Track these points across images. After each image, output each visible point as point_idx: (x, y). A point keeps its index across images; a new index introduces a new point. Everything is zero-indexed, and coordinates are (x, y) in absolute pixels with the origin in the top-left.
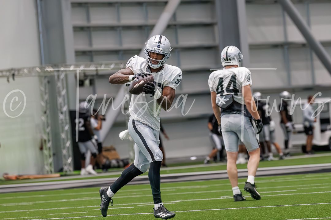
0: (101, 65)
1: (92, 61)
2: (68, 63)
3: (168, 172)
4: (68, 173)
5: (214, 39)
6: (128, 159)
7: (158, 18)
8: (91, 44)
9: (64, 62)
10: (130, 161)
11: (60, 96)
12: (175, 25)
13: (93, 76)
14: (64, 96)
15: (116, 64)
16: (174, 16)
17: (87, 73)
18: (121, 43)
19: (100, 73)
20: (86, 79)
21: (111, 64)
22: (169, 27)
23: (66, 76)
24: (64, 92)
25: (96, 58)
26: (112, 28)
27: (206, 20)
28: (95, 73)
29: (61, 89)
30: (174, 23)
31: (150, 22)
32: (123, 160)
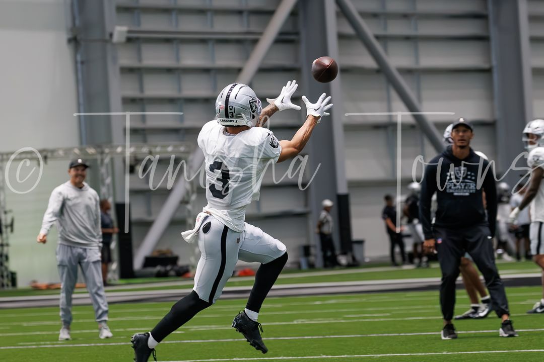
0: (156, 146)
1: (145, 141)
2: (115, 143)
3: (237, 284)
4: (113, 282)
6: (187, 266)
8: (144, 121)
9: (109, 142)
10: (190, 268)
11: (103, 184)
14: (108, 185)
15: (175, 146)
18: (182, 120)
20: (137, 164)
21: (169, 146)
23: (112, 160)
24: (108, 181)
25: (151, 139)
26: (171, 101)
29: (105, 176)
32: (182, 267)
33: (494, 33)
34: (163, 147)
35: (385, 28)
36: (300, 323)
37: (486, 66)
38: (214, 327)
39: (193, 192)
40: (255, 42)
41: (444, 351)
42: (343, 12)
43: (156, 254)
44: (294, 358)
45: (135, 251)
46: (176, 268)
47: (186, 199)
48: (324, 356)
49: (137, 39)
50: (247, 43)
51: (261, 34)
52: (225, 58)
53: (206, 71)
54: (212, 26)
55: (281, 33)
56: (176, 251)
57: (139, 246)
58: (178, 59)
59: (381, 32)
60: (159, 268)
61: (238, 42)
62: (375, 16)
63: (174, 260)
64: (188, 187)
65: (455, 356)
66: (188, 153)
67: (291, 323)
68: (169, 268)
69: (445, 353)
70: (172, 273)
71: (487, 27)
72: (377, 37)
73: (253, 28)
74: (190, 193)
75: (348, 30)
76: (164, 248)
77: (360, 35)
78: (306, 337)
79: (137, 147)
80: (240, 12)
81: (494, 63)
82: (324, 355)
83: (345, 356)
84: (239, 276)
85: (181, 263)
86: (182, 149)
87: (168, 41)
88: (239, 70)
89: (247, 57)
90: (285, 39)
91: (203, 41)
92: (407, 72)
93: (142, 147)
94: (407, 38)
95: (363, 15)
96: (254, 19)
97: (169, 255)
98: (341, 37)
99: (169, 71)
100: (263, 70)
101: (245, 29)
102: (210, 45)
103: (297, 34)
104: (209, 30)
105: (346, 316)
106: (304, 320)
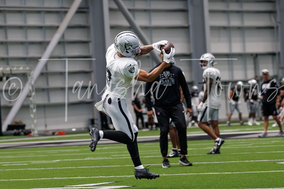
0: (14, 67)
1: (8, 64)
3: (56, 139)
5: (89, 52)
6: (30, 130)
7: (52, 37)
8: (7, 53)
10: (32, 131)
12: (64, 42)
13: (8, 74)
15: (24, 67)
16: (63, 36)
17: (5, 72)
18: (27, 53)
19: (13, 72)
20: (4, 76)
21: (20, 67)
22: (59, 43)
25: (11, 63)
26: (22, 43)
27: (84, 39)
28: (9, 72)
30: (62, 40)
31: (47, 39)
32: (27, 130)
33: (190, 8)
34: (17, 67)
35: (134, 5)
36: (89, 159)
37: (186, 25)
38: (43, 162)
39: (33, 91)
40: (66, 12)
41: (164, 174)
43: (14, 124)
44: (85, 177)
45: (2, 122)
46: (24, 131)
47: (30, 95)
48: (101, 177)
49: (4, 11)
50: (62, 13)
51: (69, 8)
52: (50, 21)
53: (40, 28)
54: (43, 4)
55: (79, 8)
56: (24, 122)
57: (5, 119)
58: (25, 21)
59: (131, 8)
60: (15, 131)
61: (57, 12)
63: (23, 127)
64: (31, 88)
65: (169, 176)
66: (31, 70)
67: (84, 159)
68: (20, 130)
69: (164, 175)
70: (22, 133)
71: (187, 5)
72: (130, 10)
73: (65, 5)
74: (32, 91)
75: (115, 6)
76: (18, 120)
77: (121, 9)
78: (92, 167)
79: (4, 68)
81: (190, 24)
82: (101, 176)
83: (112, 176)
84: (57, 135)
85: (27, 128)
86: (27, 68)
87: (20, 12)
88: (57, 27)
89: (62, 20)
90: (81, 11)
91: (39, 12)
92: (145, 28)
93: (6, 68)
94: (145, 11)
97: (21, 124)
98: (111, 10)
99: (21, 27)
100: (70, 27)
101: (60, 5)
102: (42, 14)
103: (88, 8)
104: (41, 6)
105: (113, 156)
106: (91, 158)
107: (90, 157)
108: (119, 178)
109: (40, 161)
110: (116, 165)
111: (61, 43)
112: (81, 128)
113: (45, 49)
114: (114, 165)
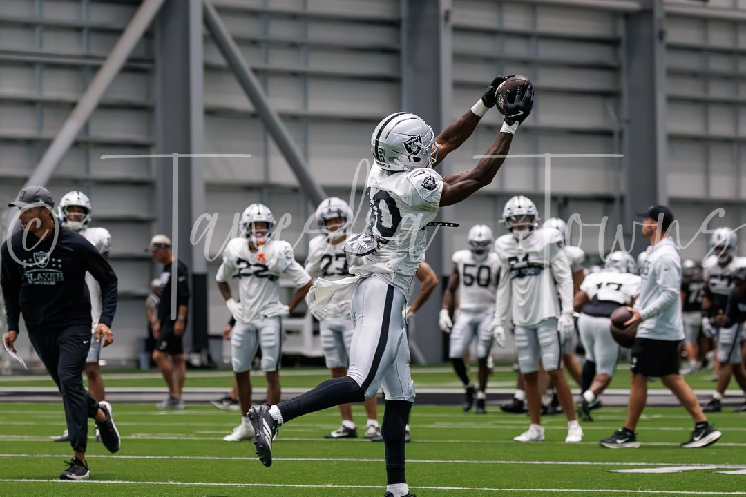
5: (149, 170)
7: (59, 128)
12: (87, 143)
16: (86, 127)
22: (76, 144)
27: (138, 137)
30: (84, 138)
31: (46, 134)
33: (407, 75)
35: (266, 61)
36: (139, 438)
38: (26, 438)
40: (96, 69)
41: (328, 483)
42: (213, 36)
44: (132, 482)
48: (172, 483)
50: (85, 69)
51: (104, 58)
52: (55, 88)
53: (30, 103)
54: (41, 45)
55: (131, 59)
59: (260, 65)
61: (74, 67)
62: (254, 43)
65: (342, 490)
67: (128, 437)
69: (329, 486)
71: (398, 66)
72: (255, 71)
73: (95, 51)
75: (219, 60)
77: (233, 68)
78: (148, 457)
80: (78, 29)
82: (171, 480)
83: (200, 483)
88: (73, 105)
89: (84, 88)
90: (135, 67)
91: (29, 65)
92: (292, 118)
94: (294, 75)
95: (239, 41)
96: (95, 38)
98: (209, 68)
100: (104, 106)
101: (83, 51)
102: (37, 71)
103: (152, 61)
104: (36, 49)
105: (199, 432)
106: (143, 434)
107: (142, 432)
108: (216, 487)
109: (18, 437)
110: (209, 456)
111: (80, 145)
112: (118, 361)
113: (39, 158)
114: (204, 456)
